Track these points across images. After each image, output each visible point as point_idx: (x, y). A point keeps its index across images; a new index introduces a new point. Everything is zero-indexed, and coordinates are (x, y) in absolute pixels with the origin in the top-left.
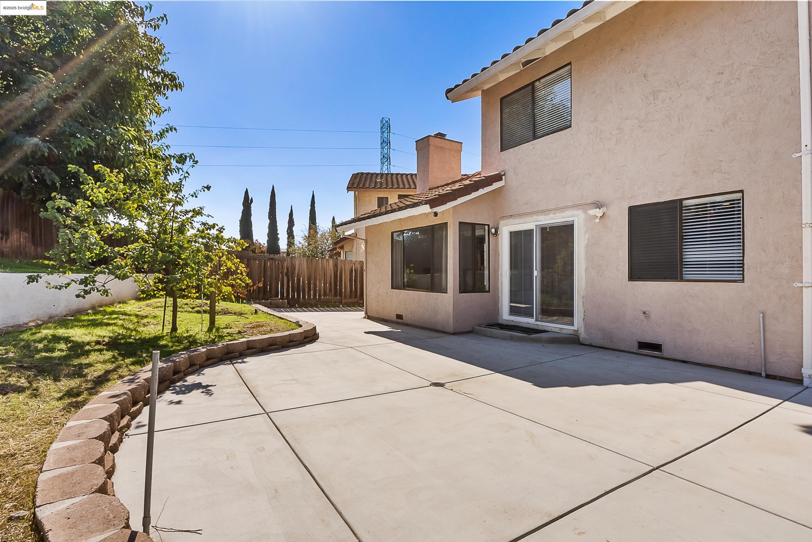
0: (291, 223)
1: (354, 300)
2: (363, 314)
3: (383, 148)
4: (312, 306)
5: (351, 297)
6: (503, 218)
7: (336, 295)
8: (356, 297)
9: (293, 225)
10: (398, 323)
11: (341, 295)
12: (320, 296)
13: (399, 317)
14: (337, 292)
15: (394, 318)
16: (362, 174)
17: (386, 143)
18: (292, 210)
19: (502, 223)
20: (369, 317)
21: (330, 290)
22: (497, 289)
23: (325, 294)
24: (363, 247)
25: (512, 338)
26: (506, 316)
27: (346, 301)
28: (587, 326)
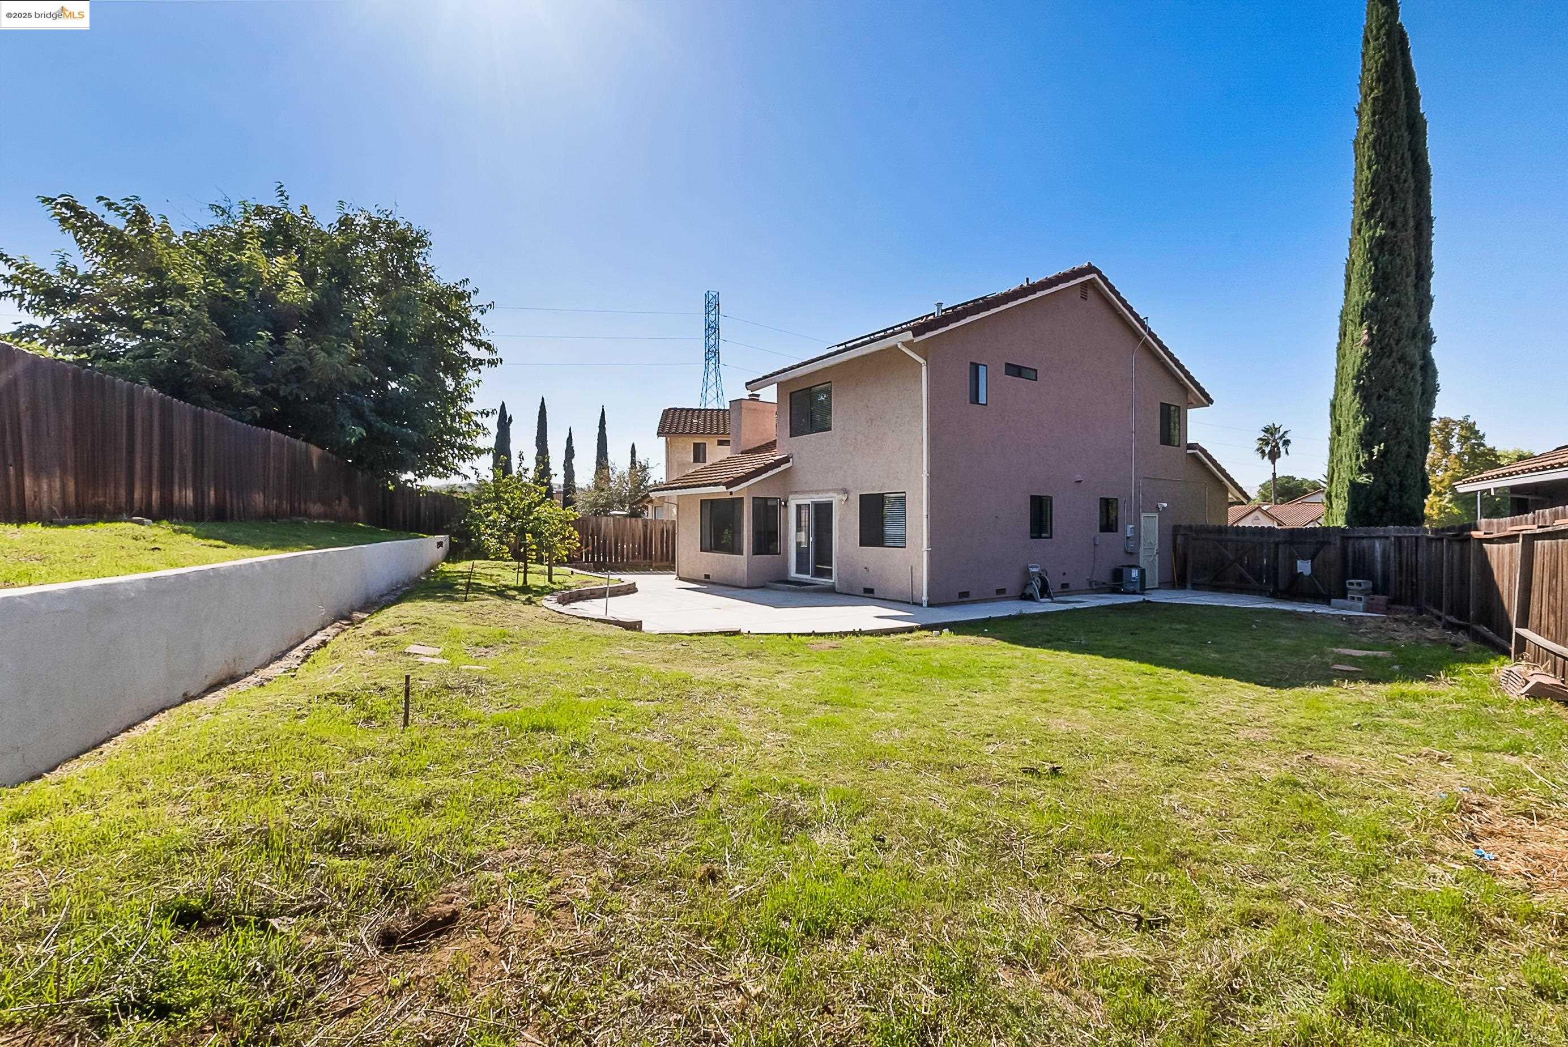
0: (570, 452)
1: (667, 563)
2: (675, 576)
3: (708, 337)
4: (620, 570)
5: (662, 560)
6: (792, 493)
7: (645, 558)
8: (667, 560)
9: (573, 456)
10: (706, 582)
11: (651, 558)
12: (628, 559)
13: (707, 576)
14: (647, 555)
15: (702, 578)
16: (676, 409)
17: (712, 329)
18: (570, 434)
19: (791, 497)
20: (681, 579)
21: (639, 553)
22: (786, 551)
23: (634, 557)
24: (675, 510)
25: (789, 590)
26: (793, 574)
27: (659, 564)
28: (839, 579)
